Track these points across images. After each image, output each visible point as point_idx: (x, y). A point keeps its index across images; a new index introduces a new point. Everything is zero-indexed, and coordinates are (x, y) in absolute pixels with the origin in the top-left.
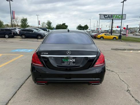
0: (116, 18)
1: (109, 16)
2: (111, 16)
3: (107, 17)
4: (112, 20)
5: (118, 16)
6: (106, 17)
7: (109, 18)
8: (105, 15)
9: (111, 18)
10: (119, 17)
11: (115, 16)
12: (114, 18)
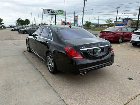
0: (58, 14)
1: (52, 11)
2: (54, 11)
3: (51, 12)
4: (55, 15)
5: (59, 11)
6: (49, 12)
7: (52, 13)
8: (48, 10)
9: (54, 14)
10: (61, 13)
11: (57, 12)
12: (57, 14)
